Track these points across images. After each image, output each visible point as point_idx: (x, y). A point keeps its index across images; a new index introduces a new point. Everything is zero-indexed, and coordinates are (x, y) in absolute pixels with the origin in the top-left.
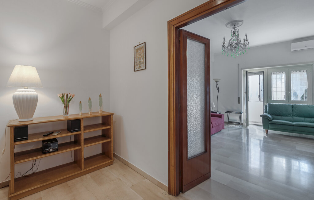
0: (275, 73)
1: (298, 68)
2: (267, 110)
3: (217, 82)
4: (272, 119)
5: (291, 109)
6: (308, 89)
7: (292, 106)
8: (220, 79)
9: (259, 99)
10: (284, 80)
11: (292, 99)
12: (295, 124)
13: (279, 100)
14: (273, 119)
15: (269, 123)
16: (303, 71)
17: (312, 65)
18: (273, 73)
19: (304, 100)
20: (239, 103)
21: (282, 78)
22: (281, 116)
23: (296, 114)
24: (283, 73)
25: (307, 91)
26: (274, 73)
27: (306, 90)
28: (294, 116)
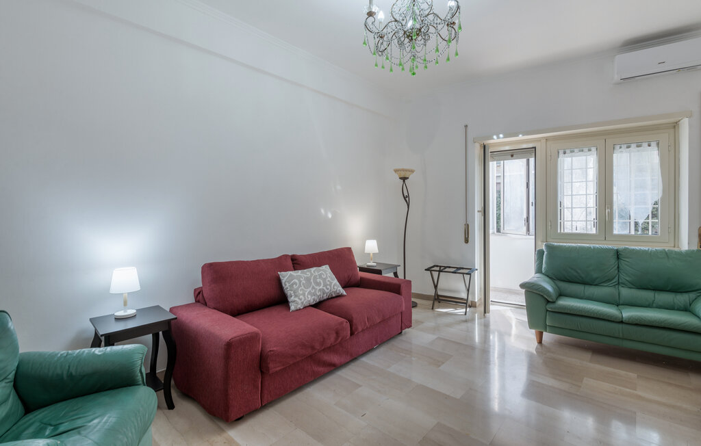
0: (568, 151)
1: (635, 135)
2: (544, 266)
3: (404, 179)
4: (554, 297)
5: (612, 261)
6: (662, 199)
7: (618, 254)
8: (412, 171)
9: (525, 229)
10: (592, 174)
11: (615, 232)
12: (630, 318)
13: (577, 232)
14: (561, 295)
15: (547, 310)
16: (649, 146)
17: (674, 127)
18: (561, 152)
19: (650, 234)
20: (467, 241)
21: (586, 168)
22: (584, 283)
23: (627, 279)
24: (590, 150)
25: (659, 206)
26: (565, 153)
27: (656, 203)
28: (624, 285)
